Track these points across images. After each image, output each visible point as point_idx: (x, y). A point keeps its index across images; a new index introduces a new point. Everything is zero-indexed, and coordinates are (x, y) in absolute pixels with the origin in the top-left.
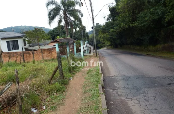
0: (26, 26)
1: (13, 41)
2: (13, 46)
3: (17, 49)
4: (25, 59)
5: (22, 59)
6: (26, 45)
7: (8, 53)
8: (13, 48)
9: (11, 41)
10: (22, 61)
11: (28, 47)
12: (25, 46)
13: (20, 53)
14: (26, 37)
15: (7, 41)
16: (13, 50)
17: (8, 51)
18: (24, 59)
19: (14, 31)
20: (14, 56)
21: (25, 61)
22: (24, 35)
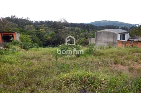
3: (124, 39)
8: (122, 38)
15: (121, 35)
17: (120, 40)
18: (133, 46)
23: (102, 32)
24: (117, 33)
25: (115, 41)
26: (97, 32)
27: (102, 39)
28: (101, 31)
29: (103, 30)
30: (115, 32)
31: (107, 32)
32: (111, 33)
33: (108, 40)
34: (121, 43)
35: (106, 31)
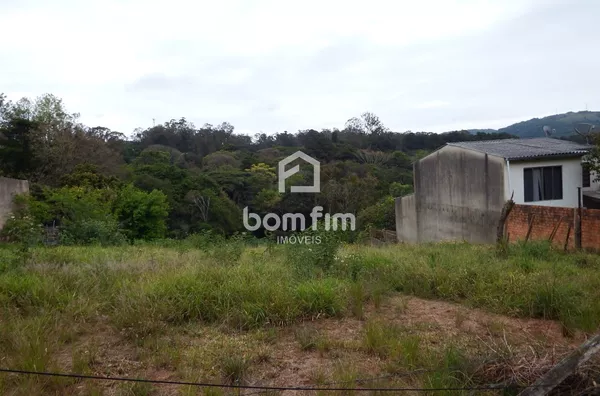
0: (586, 112)
1: (545, 168)
2: (542, 187)
3: (556, 198)
4: (584, 235)
5: (573, 236)
6: (588, 185)
7: (525, 208)
8: (542, 191)
9: (539, 168)
10: (572, 244)
11: (595, 193)
12: (587, 189)
13: (569, 213)
14: (595, 156)
15: (525, 170)
16: (540, 199)
17: (525, 201)
18: (579, 235)
19: (549, 134)
20: (542, 221)
21: (583, 245)
22: (588, 146)
23: (438, 156)
24: (501, 160)
25: (494, 210)
26: (421, 160)
27: (439, 196)
28: (433, 154)
29: (441, 151)
30: (489, 156)
31: (458, 157)
32: (474, 160)
33: (463, 202)
34: (524, 221)
35: (455, 154)
